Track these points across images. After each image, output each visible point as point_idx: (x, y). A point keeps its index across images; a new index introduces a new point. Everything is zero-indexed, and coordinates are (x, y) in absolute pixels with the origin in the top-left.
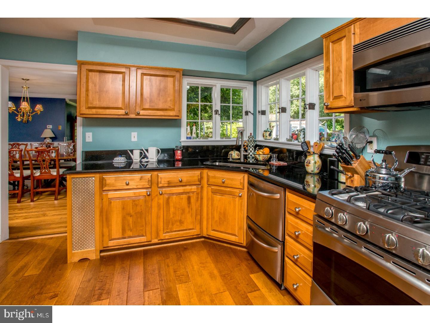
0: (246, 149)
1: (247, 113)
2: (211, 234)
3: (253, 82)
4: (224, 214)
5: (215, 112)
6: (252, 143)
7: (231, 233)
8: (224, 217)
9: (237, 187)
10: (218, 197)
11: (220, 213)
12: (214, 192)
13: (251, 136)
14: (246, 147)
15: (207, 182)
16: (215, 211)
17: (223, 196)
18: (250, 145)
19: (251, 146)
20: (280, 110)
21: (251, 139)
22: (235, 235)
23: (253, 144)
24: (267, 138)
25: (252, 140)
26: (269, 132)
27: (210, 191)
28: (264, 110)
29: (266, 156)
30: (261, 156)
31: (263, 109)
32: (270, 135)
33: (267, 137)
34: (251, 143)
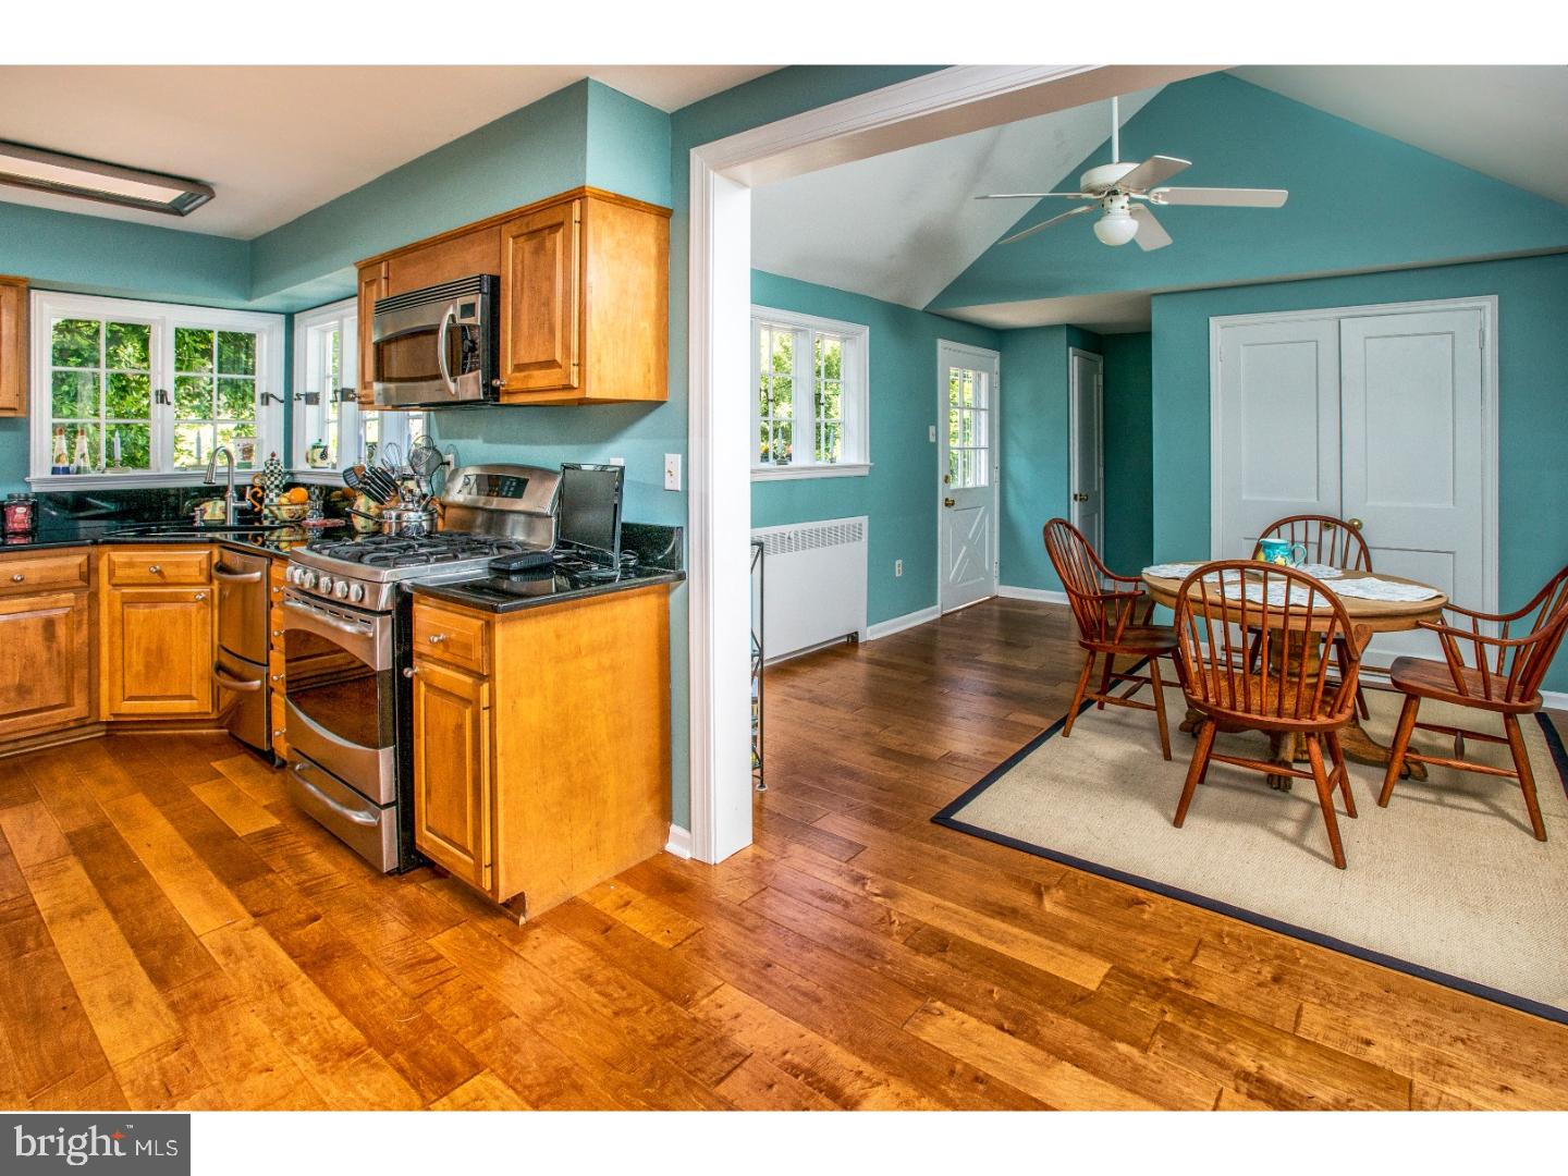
0: (259, 495)
1: (266, 398)
2: (123, 711)
3: (283, 317)
4: (160, 650)
5: (157, 395)
6: (276, 478)
7: (178, 694)
8: (157, 660)
9: (193, 580)
10: (140, 612)
11: (148, 651)
12: (129, 602)
13: (272, 460)
14: (260, 491)
15: (110, 579)
16: (134, 650)
17: (155, 607)
18: (268, 483)
19: (272, 487)
20: (338, 395)
21: (272, 468)
22: (190, 697)
23: (277, 482)
24: (317, 465)
25: (276, 471)
26: (322, 450)
27: (119, 600)
28: (315, 391)
29: (298, 507)
30: (282, 508)
31: (312, 388)
32: (324, 456)
33: (314, 461)
34: (272, 479)
